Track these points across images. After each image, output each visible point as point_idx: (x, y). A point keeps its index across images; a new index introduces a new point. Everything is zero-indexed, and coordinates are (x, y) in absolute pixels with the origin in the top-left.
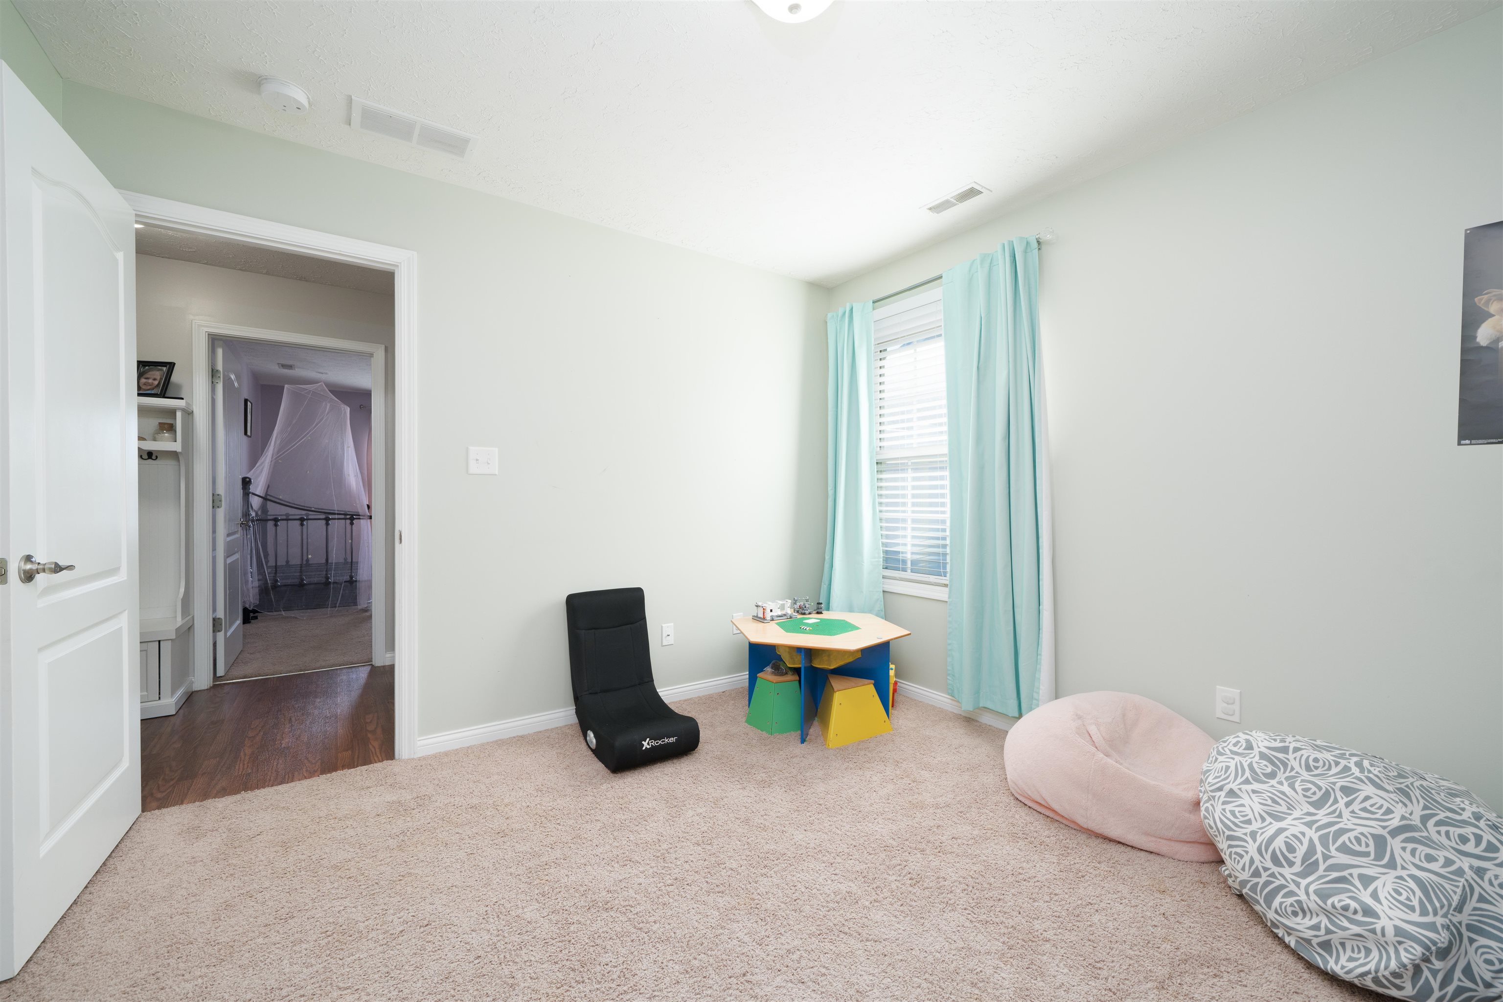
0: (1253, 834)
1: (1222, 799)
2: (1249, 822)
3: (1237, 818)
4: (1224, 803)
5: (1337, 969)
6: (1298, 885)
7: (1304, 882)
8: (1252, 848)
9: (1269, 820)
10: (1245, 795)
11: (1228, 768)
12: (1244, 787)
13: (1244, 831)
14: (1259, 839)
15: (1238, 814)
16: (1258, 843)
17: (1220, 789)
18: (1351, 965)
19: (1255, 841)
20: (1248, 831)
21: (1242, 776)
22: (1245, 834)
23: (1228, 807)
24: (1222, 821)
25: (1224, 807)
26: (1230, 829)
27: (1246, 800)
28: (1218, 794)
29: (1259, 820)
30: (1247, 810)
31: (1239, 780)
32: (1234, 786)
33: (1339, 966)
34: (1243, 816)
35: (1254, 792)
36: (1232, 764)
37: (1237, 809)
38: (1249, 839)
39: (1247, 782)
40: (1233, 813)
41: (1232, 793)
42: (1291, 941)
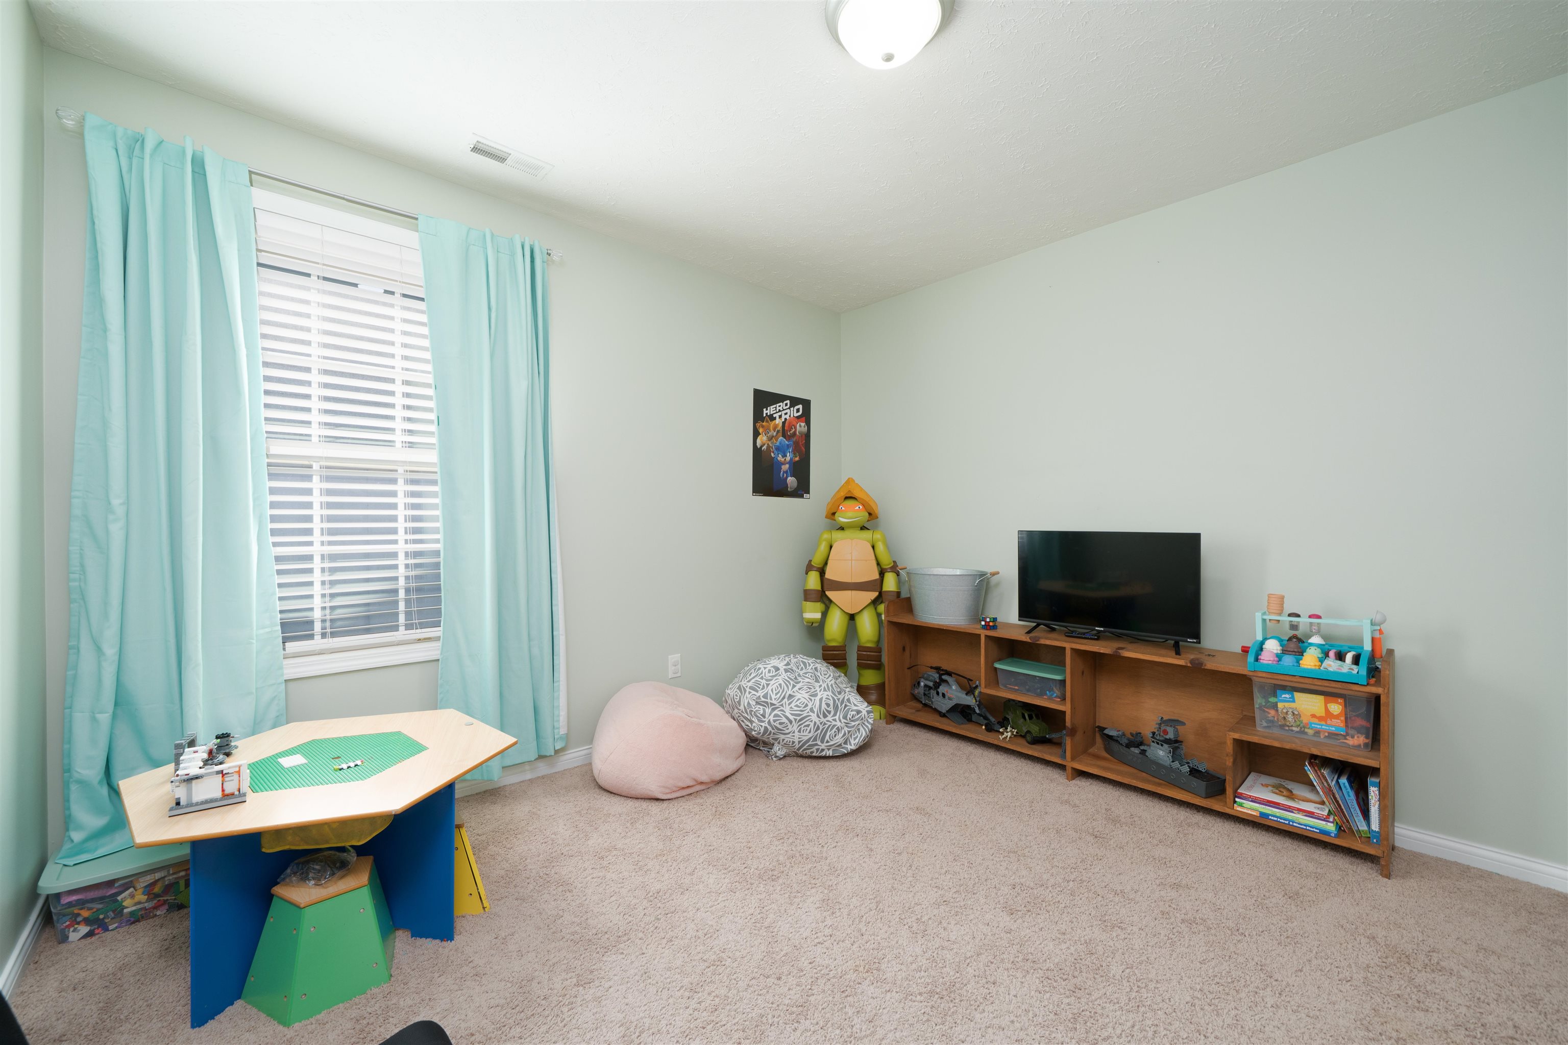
0: (812, 710)
1: (787, 703)
2: (807, 705)
3: (800, 707)
4: (789, 704)
5: (853, 747)
6: (835, 720)
7: (837, 717)
8: (814, 717)
9: (813, 698)
10: (796, 694)
11: (780, 685)
12: (795, 689)
13: (807, 711)
14: (815, 710)
15: (800, 705)
16: (816, 713)
17: (784, 698)
18: (857, 740)
19: (814, 713)
20: (808, 710)
21: (790, 684)
22: (808, 712)
23: (793, 705)
24: (792, 714)
25: (790, 706)
26: (800, 715)
27: (798, 696)
28: (784, 701)
29: (810, 701)
30: (804, 700)
31: (790, 688)
32: (790, 692)
33: (853, 745)
34: (803, 704)
35: (799, 689)
36: (781, 682)
37: (798, 703)
38: (811, 714)
39: (794, 686)
40: (797, 706)
41: (790, 696)
42: (830, 753)
